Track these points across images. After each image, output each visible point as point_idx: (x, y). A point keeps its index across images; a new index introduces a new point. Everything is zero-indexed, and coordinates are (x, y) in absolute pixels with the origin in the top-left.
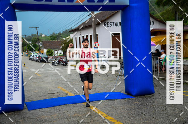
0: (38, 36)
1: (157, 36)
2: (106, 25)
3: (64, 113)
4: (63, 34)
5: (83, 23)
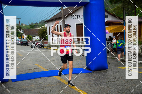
0: (20, 25)
1: (110, 26)
2: (72, 17)
3: (40, 84)
4: (39, 24)
5: (55, 16)
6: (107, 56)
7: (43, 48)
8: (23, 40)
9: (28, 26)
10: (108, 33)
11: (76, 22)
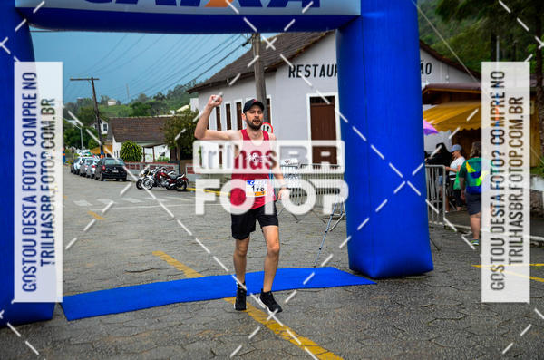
0: (97, 103)
1: (441, 106)
2: (295, 73)
3: (172, 327)
4: (169, 98)
5: (229, 67)
6: (430, 222)
7: (185, 190)
8: (108, 162)
9: (126, 108)
10: (433, 132)
11: (310, 92)
